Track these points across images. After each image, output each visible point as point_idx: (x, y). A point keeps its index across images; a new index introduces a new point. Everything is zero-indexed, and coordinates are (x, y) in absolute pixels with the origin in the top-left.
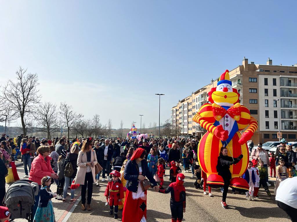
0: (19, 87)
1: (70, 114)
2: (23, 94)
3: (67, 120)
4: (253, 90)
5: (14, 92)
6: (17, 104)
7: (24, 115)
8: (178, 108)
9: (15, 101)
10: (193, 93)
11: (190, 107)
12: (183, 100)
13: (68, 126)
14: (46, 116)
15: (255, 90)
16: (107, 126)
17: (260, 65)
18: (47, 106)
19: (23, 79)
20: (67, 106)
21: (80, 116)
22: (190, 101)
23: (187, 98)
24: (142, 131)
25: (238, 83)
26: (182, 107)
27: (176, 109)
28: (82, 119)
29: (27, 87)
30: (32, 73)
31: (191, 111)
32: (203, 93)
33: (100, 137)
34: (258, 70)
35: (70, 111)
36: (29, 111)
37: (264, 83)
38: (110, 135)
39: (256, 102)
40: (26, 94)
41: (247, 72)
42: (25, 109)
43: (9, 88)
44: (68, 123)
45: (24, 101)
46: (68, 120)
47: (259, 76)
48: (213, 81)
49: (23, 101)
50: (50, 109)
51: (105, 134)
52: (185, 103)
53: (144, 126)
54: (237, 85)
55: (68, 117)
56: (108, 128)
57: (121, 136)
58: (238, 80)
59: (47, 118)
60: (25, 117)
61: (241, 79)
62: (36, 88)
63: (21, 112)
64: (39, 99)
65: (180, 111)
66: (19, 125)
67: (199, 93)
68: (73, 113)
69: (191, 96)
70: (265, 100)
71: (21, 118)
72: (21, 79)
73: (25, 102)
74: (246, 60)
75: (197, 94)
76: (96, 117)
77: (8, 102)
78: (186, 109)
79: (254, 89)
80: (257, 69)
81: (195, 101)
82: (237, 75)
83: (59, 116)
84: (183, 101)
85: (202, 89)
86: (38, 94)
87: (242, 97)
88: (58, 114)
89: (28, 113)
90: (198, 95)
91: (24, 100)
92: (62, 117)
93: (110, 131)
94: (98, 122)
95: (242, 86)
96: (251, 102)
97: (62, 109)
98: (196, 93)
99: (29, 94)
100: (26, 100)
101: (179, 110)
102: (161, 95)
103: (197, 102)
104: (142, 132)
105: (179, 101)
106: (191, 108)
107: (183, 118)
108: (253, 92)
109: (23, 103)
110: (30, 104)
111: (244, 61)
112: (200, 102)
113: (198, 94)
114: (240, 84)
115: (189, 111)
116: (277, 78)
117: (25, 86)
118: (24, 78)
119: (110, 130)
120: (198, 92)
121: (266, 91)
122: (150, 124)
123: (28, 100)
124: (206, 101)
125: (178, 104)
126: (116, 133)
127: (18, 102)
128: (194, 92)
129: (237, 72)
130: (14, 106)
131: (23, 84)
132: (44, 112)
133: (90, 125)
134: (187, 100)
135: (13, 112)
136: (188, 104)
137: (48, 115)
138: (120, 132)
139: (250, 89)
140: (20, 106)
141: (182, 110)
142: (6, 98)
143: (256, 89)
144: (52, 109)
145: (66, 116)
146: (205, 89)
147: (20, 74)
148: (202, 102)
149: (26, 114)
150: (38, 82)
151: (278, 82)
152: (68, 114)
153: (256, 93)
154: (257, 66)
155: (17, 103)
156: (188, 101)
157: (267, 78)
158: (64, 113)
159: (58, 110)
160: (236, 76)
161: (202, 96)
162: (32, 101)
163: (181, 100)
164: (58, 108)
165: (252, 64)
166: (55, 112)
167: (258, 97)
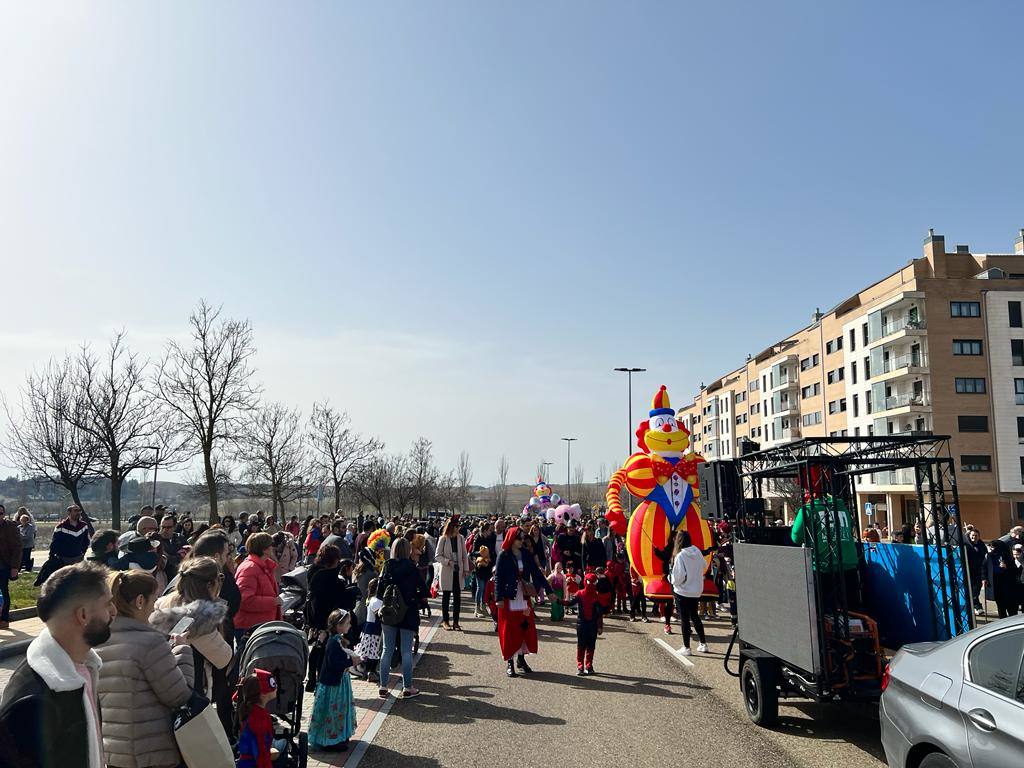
0: (200, 362)
1: (340, 440)
2: (210, 382)
3: (334, 459)
4: (967, 348)
5: (184, 379)
6: (192, 414)
7: (213, 445)
8: (697, 412)
9: (187, 405)
10: (749, 360)
11: (742, 408)
12: (715, 384)
13: (335, 479)
14: (269, 446)
15: (976, 347)
16: (455, 475)
17: (988, 256)
18: (273, 417)
19: (209, 337)
20: (333, 414)
21: (373, 445)
22: (738, 387)
23: (729, 378)
24: (572, 494)
25: (910, 323)
26: (713, 409)
27: (691, 415)
28: (378, 453)
29: (220, 362)
30: (236, 320)
31: (745, 421)
32: (786, 358)
33: (432, 514)
34: (985, 275)
35: (341, 432)
36: (225, 436)
37: (1007, 320)
38: (467, 509)
39: (979, 388)
40: (217, 383)
41: (942, 280)
42: (215, 430)
43: (170, 367)
44: (335, 467)
45: (211, 405)
46: (336, 460)
47: (989, 293)
48: (819, 316)
49: (208, 404)
50: (281, 425)
51: (448, 503)
52: (724, 394)
53: (579, 475)
54: (906, 329)
55: (334, 451)
56: (457, 485)
57: (503, 510)
58: (911, 311)
59: (270, 453)
60: (215, 452)
61: (921, 308)
62: (248, 362)
63: (203, 439)
64: (256, 396)
65: (706, 424)
66: (194, 479)
67: (772, 359)
68: (351, 438)
69: (744, 369)
70: (1016, 379)
71: (202, 455)
72: (203, 336)
73: (215, 407)
74: (938, 241)
75: (763, 363)
76: (420, 446)
77: (166, 407)
78: (726, 416)
79: (971, 342)
80: (980, 271)
81: (758, 389)
82: (904, 293)
83: (308, 445)
84: (717, 386)
85: (780, 344)
86: (252, 382)
87: (928, 372)
88: (306, 439)
89: (223, 440)
90: (769, 367)
91: (213, 400)
92: (316, 451)
93: (464, 494)
94: (425, 464)
95: (925, 332)
96: (960, 388)
97: (317, 424)
98: (760, 359)
99: (226, 382)
100: (217, 403)
101: (704, 418)
102: (634, 370)
103: (765, 390)
104: (575, 495)
105: (703, 387)
106: (746, 410)
107: (718, 446)
108: (969, 352)
109: (210, 410)
110: (230, 412)
111: (930, 246)
112: (775, 389)
113: (768, 361)
114: (917, 324)
115: (738, 422)
117: (214, 357)
118: (212, 334)
119: (464, 489)
120: (768, 354)
122: (603, 468)
123: (223, 402)
124: (798, 387)
125: (699, 397)
126: (485, 500)
127: (196, 408)
128: (753, 357)
129: (903, 283)
130: (184, 421)
131: (209, 352)
132: (261, 434)
133: (403, 472)
134: (729, 382)
135: (179, 439)
136: (735, 398)
137: (274, 445)
138: (499, 498)
139: (955, 341)
140: (201, 418)
141: (714, 417)
142: (162, 396)
143: (980, 342)
144: (287, 425)
145: (330, 446)
146: (792, 344)
147: (202, 322)
148: (782, 392)
149: (217, 443)
150: (252, 344)
152: (336, 441)
153: (981, 354)
154: (980, 258)
155: (194, 411)
156: (732, 387)
157: (1019, 303)
158: (323, 435)
159: (305, 427)
160: (901, 296)
161: (783, 369)
162: (235, 404)
163: (708, 385)
164: (304, 420)
165: (960, 252)
166: (297, 435)
167: (988, 368)
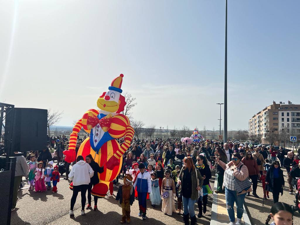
37: (281, 115)
39: (277, 125)
79: (276, 118)
116: (290, 112)
121: (283, 119)
139: (273, 118)
151: (290, 114)
157: (284, 113)
167: (278, 122)
